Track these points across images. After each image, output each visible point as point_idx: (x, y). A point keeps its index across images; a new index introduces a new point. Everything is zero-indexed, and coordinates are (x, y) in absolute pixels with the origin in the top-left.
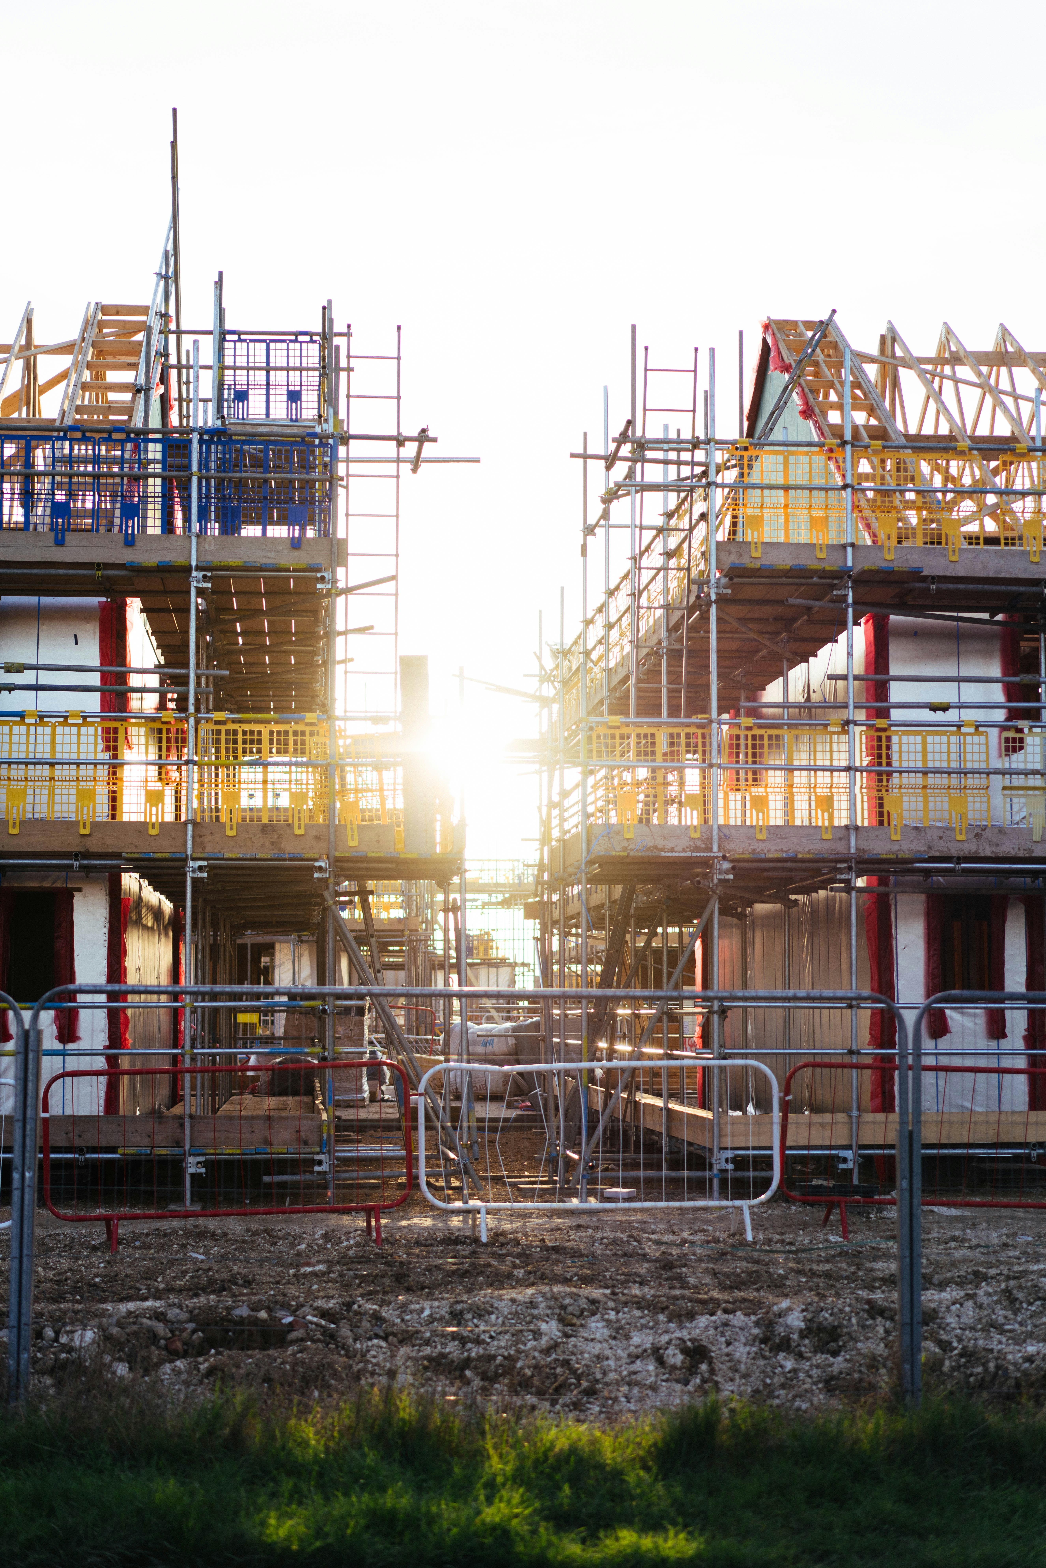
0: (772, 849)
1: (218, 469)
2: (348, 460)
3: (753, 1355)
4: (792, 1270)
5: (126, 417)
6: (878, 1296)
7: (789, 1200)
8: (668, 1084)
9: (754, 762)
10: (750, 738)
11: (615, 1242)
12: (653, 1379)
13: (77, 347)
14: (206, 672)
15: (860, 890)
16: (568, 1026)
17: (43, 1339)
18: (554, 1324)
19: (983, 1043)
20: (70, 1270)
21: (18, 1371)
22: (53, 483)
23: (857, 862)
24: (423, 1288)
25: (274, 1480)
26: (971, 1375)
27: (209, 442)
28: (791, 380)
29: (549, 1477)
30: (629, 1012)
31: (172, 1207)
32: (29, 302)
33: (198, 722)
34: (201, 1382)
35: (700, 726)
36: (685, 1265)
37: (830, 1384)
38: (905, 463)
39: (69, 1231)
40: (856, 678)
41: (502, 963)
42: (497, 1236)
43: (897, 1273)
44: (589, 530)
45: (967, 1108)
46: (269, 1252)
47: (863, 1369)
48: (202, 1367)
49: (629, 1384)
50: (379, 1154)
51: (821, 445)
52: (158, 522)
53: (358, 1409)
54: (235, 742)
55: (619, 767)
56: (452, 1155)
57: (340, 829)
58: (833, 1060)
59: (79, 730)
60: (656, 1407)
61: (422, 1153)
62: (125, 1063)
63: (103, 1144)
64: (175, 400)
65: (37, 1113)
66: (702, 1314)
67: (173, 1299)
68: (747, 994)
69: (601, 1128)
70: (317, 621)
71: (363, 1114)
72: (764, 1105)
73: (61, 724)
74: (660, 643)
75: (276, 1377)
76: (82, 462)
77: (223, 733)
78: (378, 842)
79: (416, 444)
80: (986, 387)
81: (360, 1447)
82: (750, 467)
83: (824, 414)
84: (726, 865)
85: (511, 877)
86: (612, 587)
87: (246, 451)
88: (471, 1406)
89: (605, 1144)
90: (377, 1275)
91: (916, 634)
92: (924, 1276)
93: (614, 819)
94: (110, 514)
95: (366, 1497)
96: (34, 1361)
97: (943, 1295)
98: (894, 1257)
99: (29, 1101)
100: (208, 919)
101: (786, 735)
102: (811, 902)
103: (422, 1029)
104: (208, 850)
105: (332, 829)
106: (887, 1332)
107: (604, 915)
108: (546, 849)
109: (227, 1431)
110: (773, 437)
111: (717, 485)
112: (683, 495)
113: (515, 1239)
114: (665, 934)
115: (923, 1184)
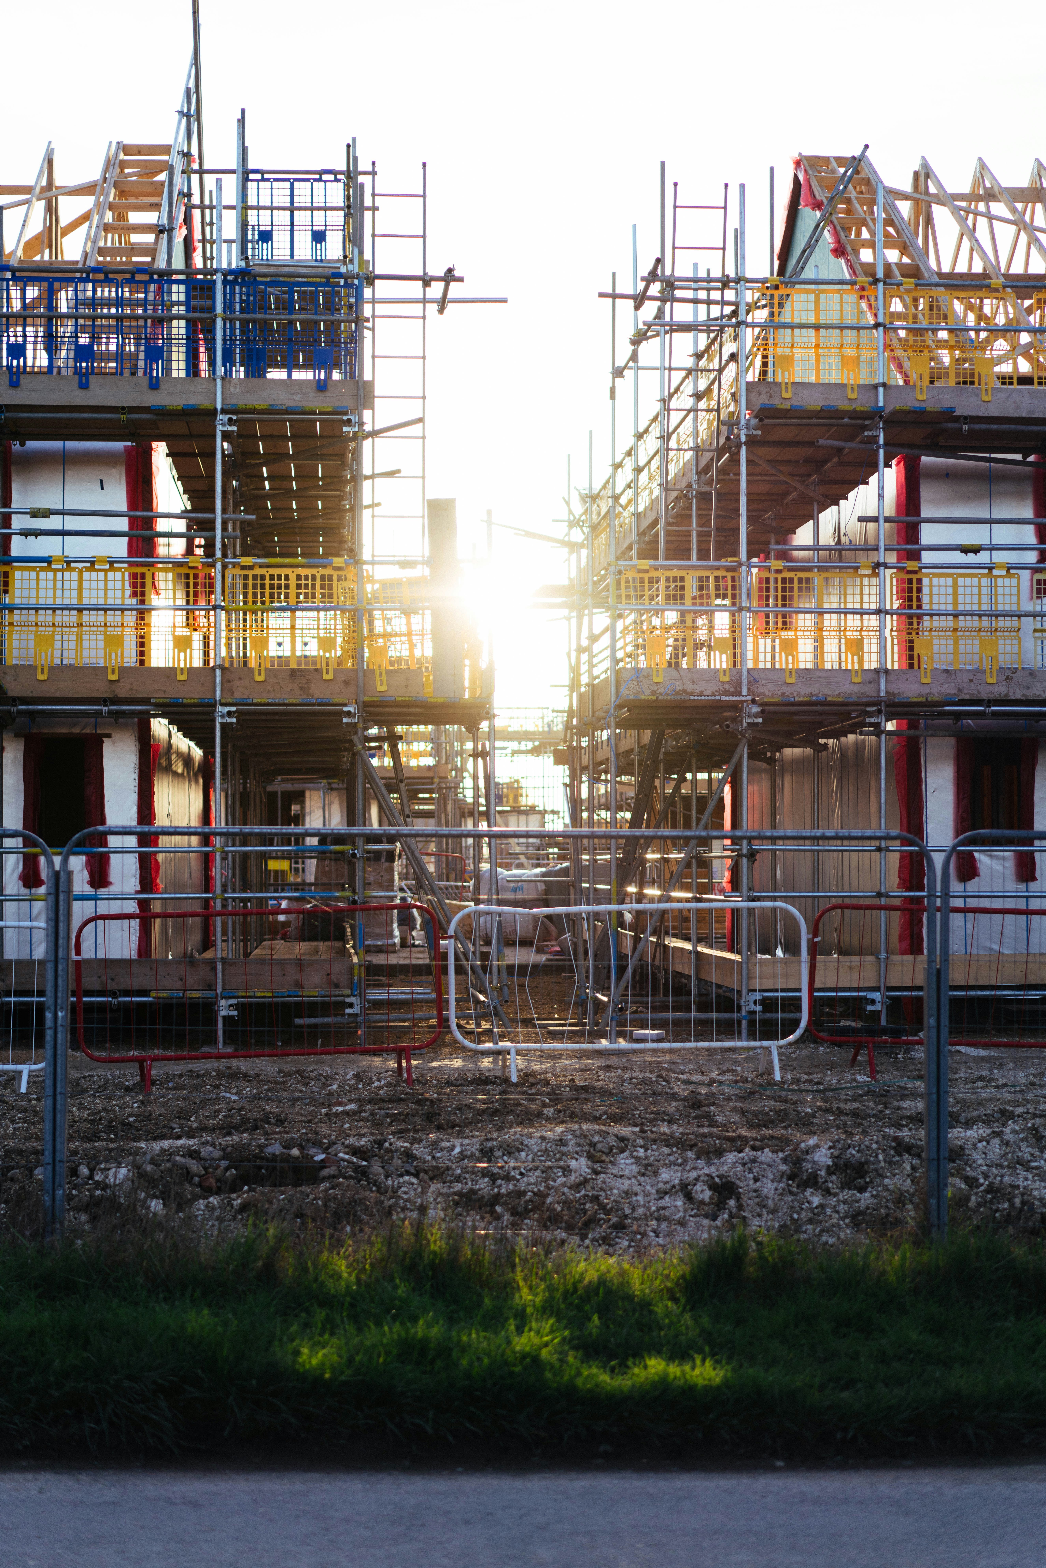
0: (802, 693)
1: (242, 310)
2: (374, 301)
3: (781, 1191)
4: (820, 1108)
5: (149, 259)
6: (905, 1133)
7: (816, 1041)
8: (697, 929)
9: (784, 606)
10: (779, 581)
11: (644, 1082)
12: (681, 1214)
13: (98, 188)
14: (233, 516)
15: (890, 733)
16: (597, 872)
17: (78, 1177)
18: (583, 1160)
19: (1012, 885)
20: (104, 1110)
21: (53, 1207)
22: (76, 325)
23: (887, 706)
24: (453, 1127)
25: (307, 1310)
26: (997, 1210)
27: (233, 283)
28: (823, 217)
29: (579, 1308)
30: (658, 856)
31: (205, 1049)
32: (50, 142)
33: (225, 567)
34: (234, 1218)
35: (729, 569)
36: (713, 1104)
37: (857, 1219)
38: (937, 301)
39: (104, 1072)
40: (887, 520)
41: (532, 810)
42: (527, 1077)
43: (924, 1112)
44: (618, 372)
45: (994, 950)
46: (301, 1092)
47: (890, 1205)
48: (235, 1203)
49: (658, 1219)
50: (409, 996)
51: (853, 283)
52: (183, 365)
53: (389, 1242)
54: (263, 586)
55: (647, 611)
56: (482, 998)
57: (369, 673)
58: (862, 902)
59: (106, 576)
60: (684, 1242)
61: (452, 996)
62: (156, 907)
63: (135, 987)
64: (199, 241)
65: (68, 954)
66: (730, 1151)
67: (206, 1137)
68: (775, 834)
69: (630, 970)
70: (343, 465)
71: (393, 959)
72: (792, 948)
73: (88, 569)
74: (689, 485)
75: (308, 1212)
76: (105, 305)
77: (250, 578)
78: (406, 686)
79: (442, 284)
80: (1021, 224)
81: (392, 1279)
82: (781, 306)
83: (856, 252)
84: (755, 709)
85: (540, 725)
86: (641, 430)
87: (270, 293)
88: (501, 1240)
89: (634, 987)
90: (408, 1114)
91: (947, 475)
92: (951, 1114)
93: (643, 663)
94: (134, 357)
95: (397, 1327)
96: (70, 1198)
97: (969, 1132)
98: (921, 1095)
99: (61, 941)
100: (237, 765)
101: (817, 579)
102: (840, 746)
103: (452, 876)
104: (236, 695)
105: (361, 674)
106: (914, 1168)
107: (633, 760)
108: (575, 695)
109: (260, 1263)
110: (804, 276)
111: (747, 325)
112: (712, 335)
113: (545, 1079)
114: (694, 780)
115: (951, 1022)
